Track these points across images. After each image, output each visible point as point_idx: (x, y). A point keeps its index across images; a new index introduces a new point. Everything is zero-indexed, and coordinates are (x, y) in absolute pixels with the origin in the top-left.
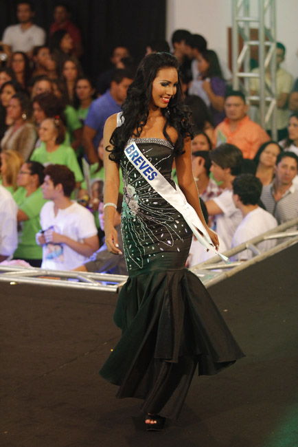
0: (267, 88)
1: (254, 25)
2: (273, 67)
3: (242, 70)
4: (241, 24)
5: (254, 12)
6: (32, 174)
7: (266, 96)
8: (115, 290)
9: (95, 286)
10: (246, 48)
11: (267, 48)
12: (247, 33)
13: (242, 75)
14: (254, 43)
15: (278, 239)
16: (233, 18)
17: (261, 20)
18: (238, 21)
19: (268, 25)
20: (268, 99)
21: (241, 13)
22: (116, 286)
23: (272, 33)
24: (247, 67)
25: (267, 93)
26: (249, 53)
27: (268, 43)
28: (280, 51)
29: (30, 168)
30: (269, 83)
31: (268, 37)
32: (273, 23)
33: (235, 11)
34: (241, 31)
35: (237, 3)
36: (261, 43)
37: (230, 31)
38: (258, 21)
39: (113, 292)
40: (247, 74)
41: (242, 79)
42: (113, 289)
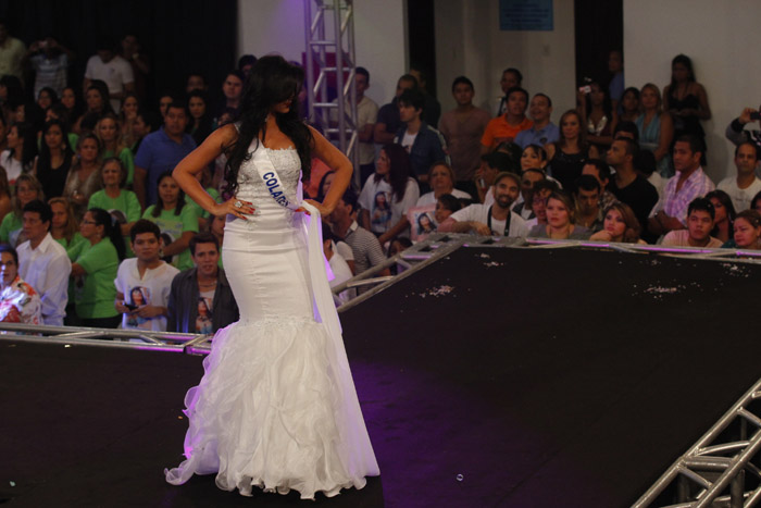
0: (346, 117)
1: (330, 50)
2: (353, 95)
3: (319, 99)
4: (316, 49)
5: (330, 37)
6: (97, 224)
7: (346, 128)
8: (182, 350)
9: (160, 346)
10: (321, 75)
11: (346, 75)
12: (322, 58)
13: (318, 104)
14: (330, 69)
15: (357, 287)
16: (307, 43)
17: (338, 43)
18: (312, 45)
19: (346, 50)
20: (349, 131)
21: (315, 37)
22: (182, 346)
23: (351, 58)
24: (324, 97)
25: (347, 125)
26: (325, 79)
27: (346, 69)
28: (360, 77)
29: (95, 217)
30: (349, 113)
31: (346, 62)
32: (352, 45)
33: (309, 34)
34: (315, 56)
35: (310, 26)
36: (338, 69)
37: (304, 56)
38: (335, 45)
39: (180, 352)
40: (324, 104)
41: (319, 110)
42: (179, 348)
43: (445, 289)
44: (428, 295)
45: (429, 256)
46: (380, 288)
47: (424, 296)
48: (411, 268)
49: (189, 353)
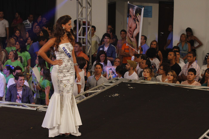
0: (88, 41)
1: (84, 20)
3: (80, 35)
4: (80, 20)
5: (84, 16)
6: (7, 70)
8: (36, 109)
9: (29, 108)
10: (81, 28)
11: (89, 28)
12: (82, 23)
13: (80, 37)
14: (84, 26)
16: (77, 17)
17: (87, 18)
18: (79, 19)
19: (89, 21)
21: (80, 16)
23: (90, 23)
24: (82, 35)
25: (89, 44)
26: (82, 29)
27: (89, 26)
28: (93, 29)
29: (7, 68)
32: (91, 19)
33: (78, 15)
34: (80, 22)
35: (78, 13)
36: (86, 26)
39: (35, 110)
40: (82, 37)
41: (80, 39)
42: (35, 109)
43: (117, 95)
44: (111, 96)
45: (112, 85)
46: (97, 94)
47: (110, 96)
48: (106, 88)
49: (38, 111)
